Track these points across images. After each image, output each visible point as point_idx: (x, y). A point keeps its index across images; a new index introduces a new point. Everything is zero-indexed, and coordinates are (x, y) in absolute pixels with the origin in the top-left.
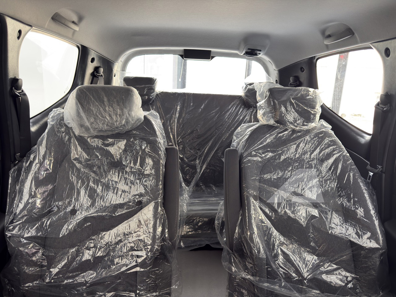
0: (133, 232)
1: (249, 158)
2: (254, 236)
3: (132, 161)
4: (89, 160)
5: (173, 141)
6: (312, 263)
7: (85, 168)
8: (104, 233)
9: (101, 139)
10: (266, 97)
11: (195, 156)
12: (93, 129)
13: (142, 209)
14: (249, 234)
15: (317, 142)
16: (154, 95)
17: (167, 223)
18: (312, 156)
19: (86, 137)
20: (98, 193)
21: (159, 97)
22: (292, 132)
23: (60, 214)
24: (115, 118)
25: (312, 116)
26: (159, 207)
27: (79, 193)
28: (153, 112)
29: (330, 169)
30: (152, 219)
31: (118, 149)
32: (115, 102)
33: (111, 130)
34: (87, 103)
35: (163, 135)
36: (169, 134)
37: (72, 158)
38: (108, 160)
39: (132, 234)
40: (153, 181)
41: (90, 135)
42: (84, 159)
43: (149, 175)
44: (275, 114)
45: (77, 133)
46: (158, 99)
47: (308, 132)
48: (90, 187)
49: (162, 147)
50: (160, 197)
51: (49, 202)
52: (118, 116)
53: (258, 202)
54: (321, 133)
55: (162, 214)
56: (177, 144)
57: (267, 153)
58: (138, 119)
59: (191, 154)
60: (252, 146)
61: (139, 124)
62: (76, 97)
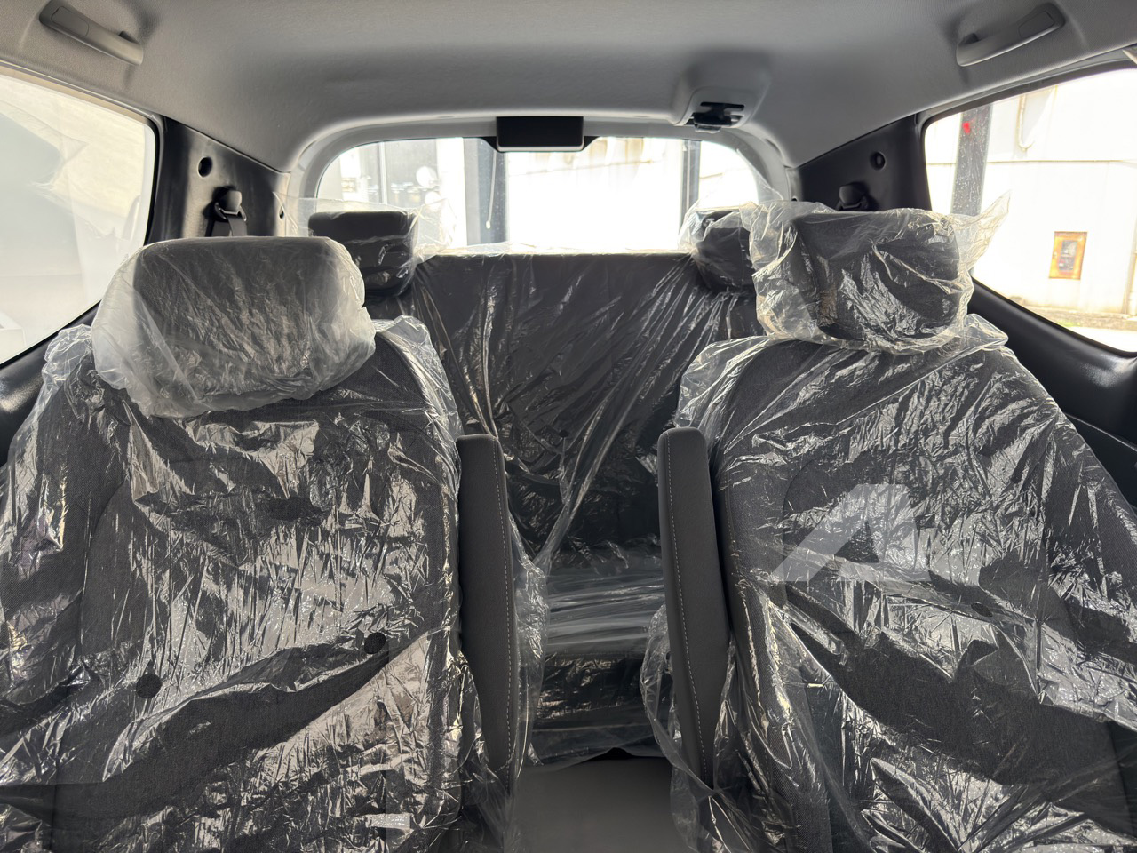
0: (360, 747)
1: (744, 458)
2: (784, 733)
3: (345, 495)
4: (194, 500)
5: (479, 411)
6: (984, 807)
7: (183, 530)
8: (261, 753)
9: (230, 423)
10: (784, 248)
11: (554, 454)
12: (200, 390)
13: (387, 661)
14: (766, 724)
15: (964, 388)
16: (409, 267)
17: (477, 708)
18: (952, 440)
19: (180, 422)
20: (232, 613)
21: (426, 273)
22: (879, 360)
23: (102, 696)
24: (275, 349)
25: (946, 303)
26: (449, 653)
27: (164, 617)
28: (409, 320)
29: (1015, 478)
30: (424, 697)
31: (290, 454)
32: (271, 295)
33: (263, 391)
34: (173, 303)
35: (445, 398)
36: (468, 391)
37: (134, 498)
38: (260, 496)
39: (359, 751)
40: (422, 559)
41: (190, 414)
42: (176, 497)
43: (404, 541)
44: (820, 305)
45: (146, 408)
46: (422, 279)
47: (932, 356)
48: (204, 593)
49: (443, 438)
50: (448, 617)
51: (58, 656)
52: (284, 341)
53: (787, 611)
54: (976, 358)
55: (461, 676)
56: (495, 420)
57: (802, 438)
58: (358, 348)
59: (540, 449)
60: (748, 418)
61: (359, 365)
62: (136, 285)
